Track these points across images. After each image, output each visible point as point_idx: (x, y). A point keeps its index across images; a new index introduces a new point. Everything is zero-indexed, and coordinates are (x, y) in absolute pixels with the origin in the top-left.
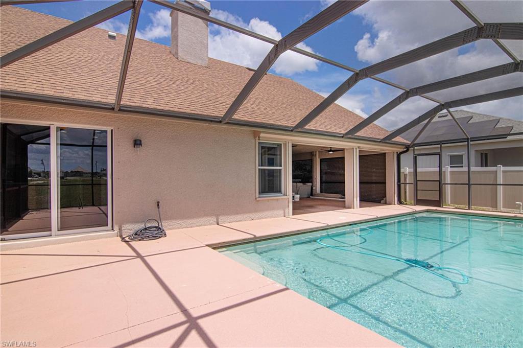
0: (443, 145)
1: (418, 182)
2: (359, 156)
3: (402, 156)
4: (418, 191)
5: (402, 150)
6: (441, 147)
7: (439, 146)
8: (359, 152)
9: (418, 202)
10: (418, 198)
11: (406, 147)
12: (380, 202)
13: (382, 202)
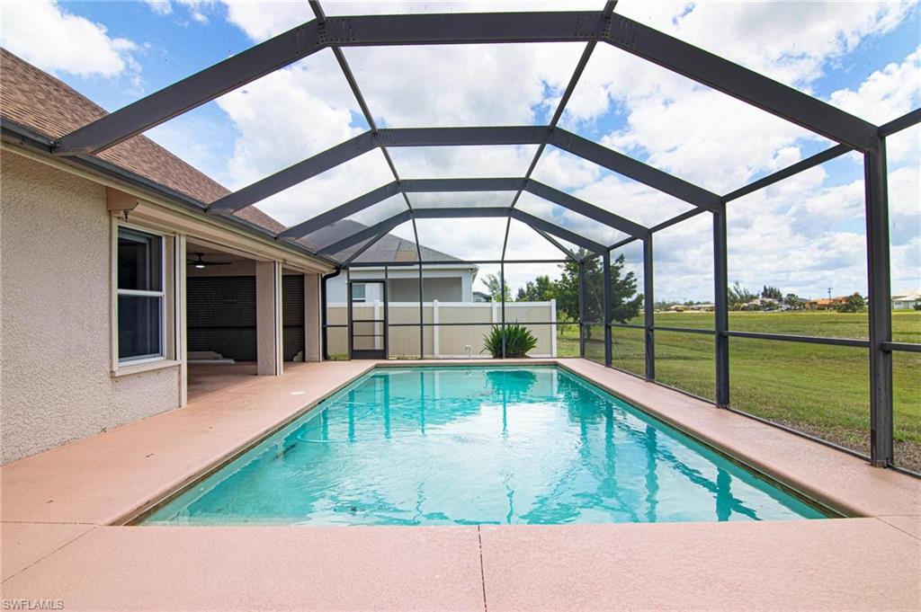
0: (389, 268)
1: (354, 323)
2: (283, 276)
3: (329, 281)
4: (354, 338)
5: (327, 271)
6: (386, 270)
7: (384, 268)
8: (283, 272)
9: (355, 355)
10: (355, 348)
11: (336, 268)
12: (292, 360)
13: (295, 359)
